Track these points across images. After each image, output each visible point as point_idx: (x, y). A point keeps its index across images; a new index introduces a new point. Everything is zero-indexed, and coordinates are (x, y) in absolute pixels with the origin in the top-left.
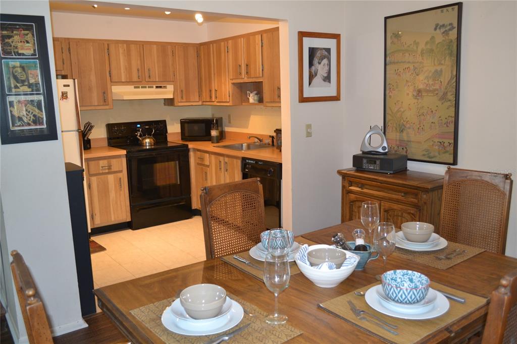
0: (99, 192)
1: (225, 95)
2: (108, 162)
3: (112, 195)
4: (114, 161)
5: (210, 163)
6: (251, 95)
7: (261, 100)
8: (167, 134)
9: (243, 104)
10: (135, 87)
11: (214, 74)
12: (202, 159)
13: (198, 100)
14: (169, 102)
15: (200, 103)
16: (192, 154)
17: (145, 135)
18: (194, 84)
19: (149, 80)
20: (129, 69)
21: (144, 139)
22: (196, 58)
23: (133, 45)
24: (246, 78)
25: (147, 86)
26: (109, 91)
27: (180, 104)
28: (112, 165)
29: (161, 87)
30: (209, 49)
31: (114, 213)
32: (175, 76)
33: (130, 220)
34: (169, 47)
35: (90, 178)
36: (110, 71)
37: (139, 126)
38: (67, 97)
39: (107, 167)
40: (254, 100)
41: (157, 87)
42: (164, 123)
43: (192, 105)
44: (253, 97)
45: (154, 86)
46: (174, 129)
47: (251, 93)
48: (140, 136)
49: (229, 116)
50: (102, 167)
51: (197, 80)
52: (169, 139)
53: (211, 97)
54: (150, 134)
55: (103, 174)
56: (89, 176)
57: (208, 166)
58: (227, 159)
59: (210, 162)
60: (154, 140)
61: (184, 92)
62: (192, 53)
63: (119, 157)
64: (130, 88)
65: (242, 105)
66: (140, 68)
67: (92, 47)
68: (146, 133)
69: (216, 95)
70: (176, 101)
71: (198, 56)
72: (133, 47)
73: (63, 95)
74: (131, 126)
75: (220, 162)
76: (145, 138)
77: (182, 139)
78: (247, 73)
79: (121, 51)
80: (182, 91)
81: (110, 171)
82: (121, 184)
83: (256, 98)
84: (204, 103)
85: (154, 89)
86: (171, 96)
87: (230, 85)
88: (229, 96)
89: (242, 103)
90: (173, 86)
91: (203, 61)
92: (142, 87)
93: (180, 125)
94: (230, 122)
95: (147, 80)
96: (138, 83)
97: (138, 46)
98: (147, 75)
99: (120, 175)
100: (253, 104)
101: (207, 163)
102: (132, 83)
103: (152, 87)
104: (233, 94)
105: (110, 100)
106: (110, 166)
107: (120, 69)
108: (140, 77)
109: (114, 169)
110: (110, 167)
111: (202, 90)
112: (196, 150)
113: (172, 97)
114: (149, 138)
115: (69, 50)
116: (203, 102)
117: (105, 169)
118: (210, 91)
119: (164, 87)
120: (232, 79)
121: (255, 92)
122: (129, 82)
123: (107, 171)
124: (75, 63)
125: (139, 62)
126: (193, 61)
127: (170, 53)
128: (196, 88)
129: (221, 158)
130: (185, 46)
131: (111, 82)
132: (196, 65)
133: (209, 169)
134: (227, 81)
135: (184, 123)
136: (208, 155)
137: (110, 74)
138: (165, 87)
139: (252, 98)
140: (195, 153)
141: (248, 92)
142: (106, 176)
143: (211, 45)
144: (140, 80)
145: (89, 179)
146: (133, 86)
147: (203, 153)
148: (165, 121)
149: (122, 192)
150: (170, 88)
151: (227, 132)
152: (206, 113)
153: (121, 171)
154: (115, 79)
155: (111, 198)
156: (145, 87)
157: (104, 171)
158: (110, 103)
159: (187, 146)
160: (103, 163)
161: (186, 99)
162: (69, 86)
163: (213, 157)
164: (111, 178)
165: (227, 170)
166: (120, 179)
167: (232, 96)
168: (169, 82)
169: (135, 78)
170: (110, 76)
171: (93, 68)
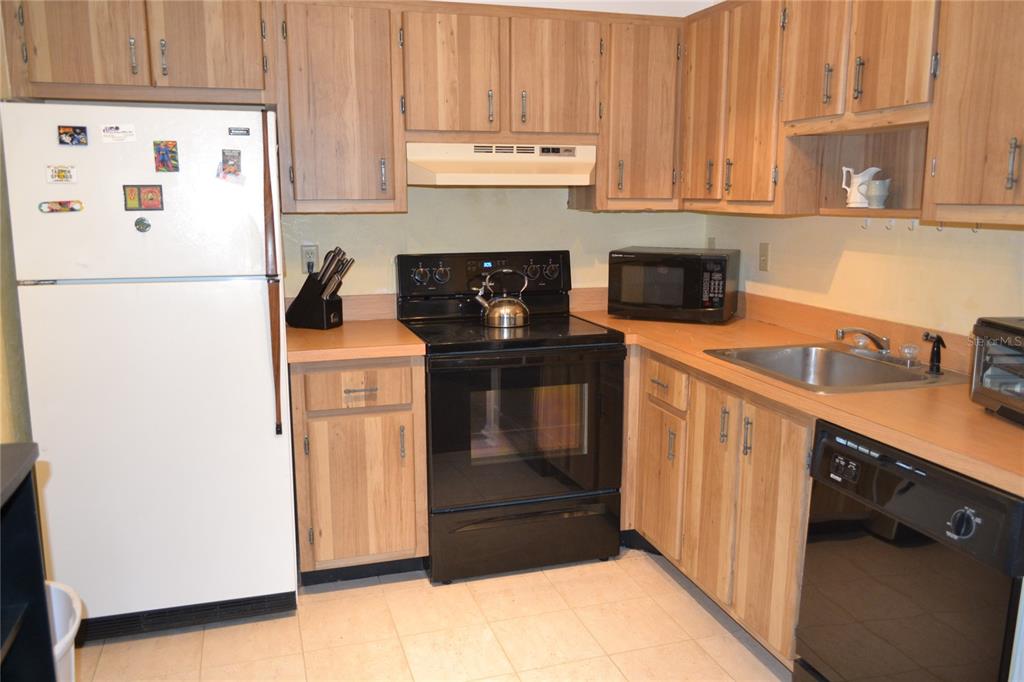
0: (333, 464)
1: (759, 179)
2: (367, 378)
3: (375, 476)
4: (385, 376)
5: (689, 404)
6: (857, 180)
7: (893, 202)
8: (569, 292)
9: (822, 210)
10: (478, 149)
11: (729, 110)
12: (664, 387)
13: (667, 195)
14: (583, 197)
15: (675, 204)
16: (633, 364)
17: (499, 294)
18: (661, 143)
19: (523, 128)
20: (462, 91)
21: (495, 306)
22: (674, 59)
23: (479, 18)
24: (849, 115)
25: (515, 146)
26: (398, 156)
27: (612, 205)
28: (379, 387)
29: (556, 151)
30: (716, 29)
31: (377, 531)
32: (604, 117)
33: (428, 554)
34: (591, 25)
35: (310, 420)
36: (403, 98)
37: (488, 265)
38: (236, 170)
39: (363, 393)
40: (868, 197)
41: (545, 151)
42: (562, 259)
43: (650, 211)
44: (863, 188)
45: (537, 149)
46: (589, 279)
47: (856, 173)
48: (486, 296)
49: (764, 248)
50: (348, 392)
51: (670, 135)
52: (575, 306)
53: (710, 186)
54: (513, 293)
55: (349, 412)
56: (309, 417)
57: (682, 414)
58: (750, 410)
59: (691, 402)
60: (524, 311)
61: (627, 169)
62: (661, 48)
63: (404, 361)
64: (464, 152)
65: (818, 213)
66: (495, 88)
67: (352, 22)
68: (504, 287)
69: (728, 178)
70: (600, 194)
71: (681, 56)
72: (477, 23)
73: (225, 162)
74: (468, 265)
75: (725, 412)
76: (500, 305)
77: (612, 310)
78: (859, 93)
79: (441, 35)
80: (620, 165)
81: (372, 403)
82: (403, 447)
83: (877, 189)
84: (687, 205)
85: (536, 157)
86: (584, 180)
87: (784, 141)
88: (775, 183)
89: (818, 205)
90: (593, 148)
91: (693, 73)
92: (500, 150)
93: (607, 266)
94: (763, 267)
95: (514, 130)
96: (486, 137)
97: (495, 20)
98: (516, 112)
99: (402, 418)
100: (859, 213)
101: (680, 403)
102: (468, 135)
103: (530, 151)
104: (789, 175)
105: (399, 185)
106: (371, 390)
107: (436, 89)
108: (495, 118)
109: (384, 398)
110: (371, 392)
111: (682, 164)
112: (649, 354)
113: (586, 182)
114: (510, 303)
115: (285, 30)
116: (684, 200)
117: (357, 399)
118: (711, 165)
119: (567, 150)
120: (791, 124)
121: (873, 170)
122: (460, 132)
123: (362, 404)
124: (301, 70)
125: (495, 71)
126: (662, 73)
127: (592, 46)
128: (667, 158)
129: (731, 402)
130: (642, 25)
131: (406, 129)
132: (671, 84)
133: (683, 423)
134: (774, 132)
135: (620, 263)
136: (684, 377)
137: (403, 105)
138: (570, 152)
139: (860, 190)
140: (643, 364)
141: (845, 169)
142: (358, 418)
143: (727, 13)
144: (495, 126)
145: (308, 424)
146: (472, 146)
147: (668, 369)
148: (565, 255)
149: (406, 471)
150: (586, 154)
151: (753, 296)
152: (690, 235)
153: (407, 407)
154: (417, 120)
155: (371, 487)
156: (509, 150)
157: (353, 405)
158: (398, 195)
159: (620, 337)
160: (350, 379)
161: (632, 192)
162: (247, 132)
163: (701, 388)
164: (373, 425)
165: (747, 449)
166: (402, 429)
167: (787, 181)
168: (583, 136)
169: (479, 122)
170: (404, 112)
171: (353, 86)
